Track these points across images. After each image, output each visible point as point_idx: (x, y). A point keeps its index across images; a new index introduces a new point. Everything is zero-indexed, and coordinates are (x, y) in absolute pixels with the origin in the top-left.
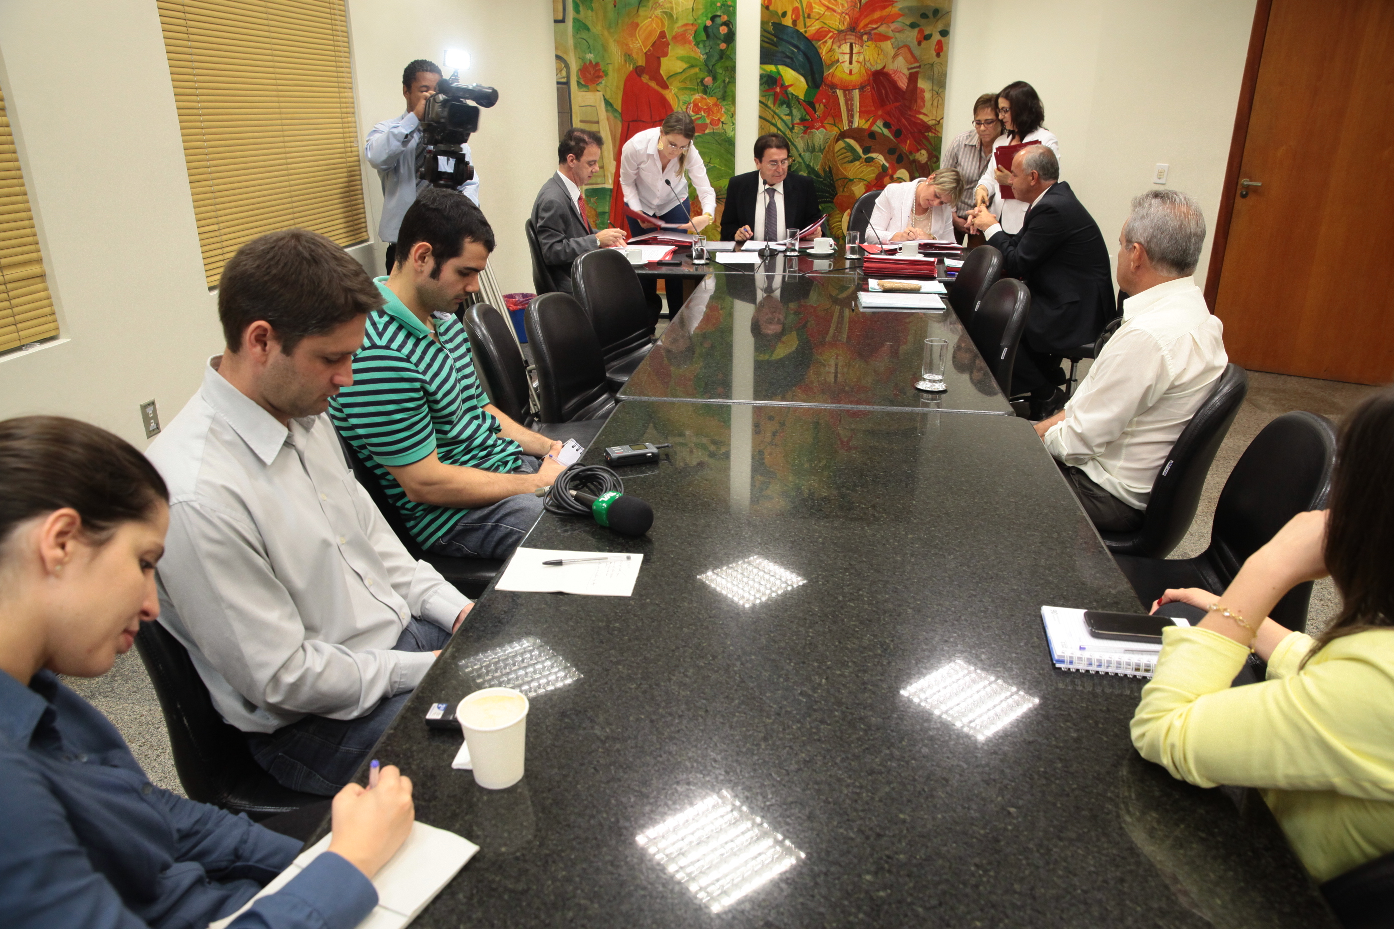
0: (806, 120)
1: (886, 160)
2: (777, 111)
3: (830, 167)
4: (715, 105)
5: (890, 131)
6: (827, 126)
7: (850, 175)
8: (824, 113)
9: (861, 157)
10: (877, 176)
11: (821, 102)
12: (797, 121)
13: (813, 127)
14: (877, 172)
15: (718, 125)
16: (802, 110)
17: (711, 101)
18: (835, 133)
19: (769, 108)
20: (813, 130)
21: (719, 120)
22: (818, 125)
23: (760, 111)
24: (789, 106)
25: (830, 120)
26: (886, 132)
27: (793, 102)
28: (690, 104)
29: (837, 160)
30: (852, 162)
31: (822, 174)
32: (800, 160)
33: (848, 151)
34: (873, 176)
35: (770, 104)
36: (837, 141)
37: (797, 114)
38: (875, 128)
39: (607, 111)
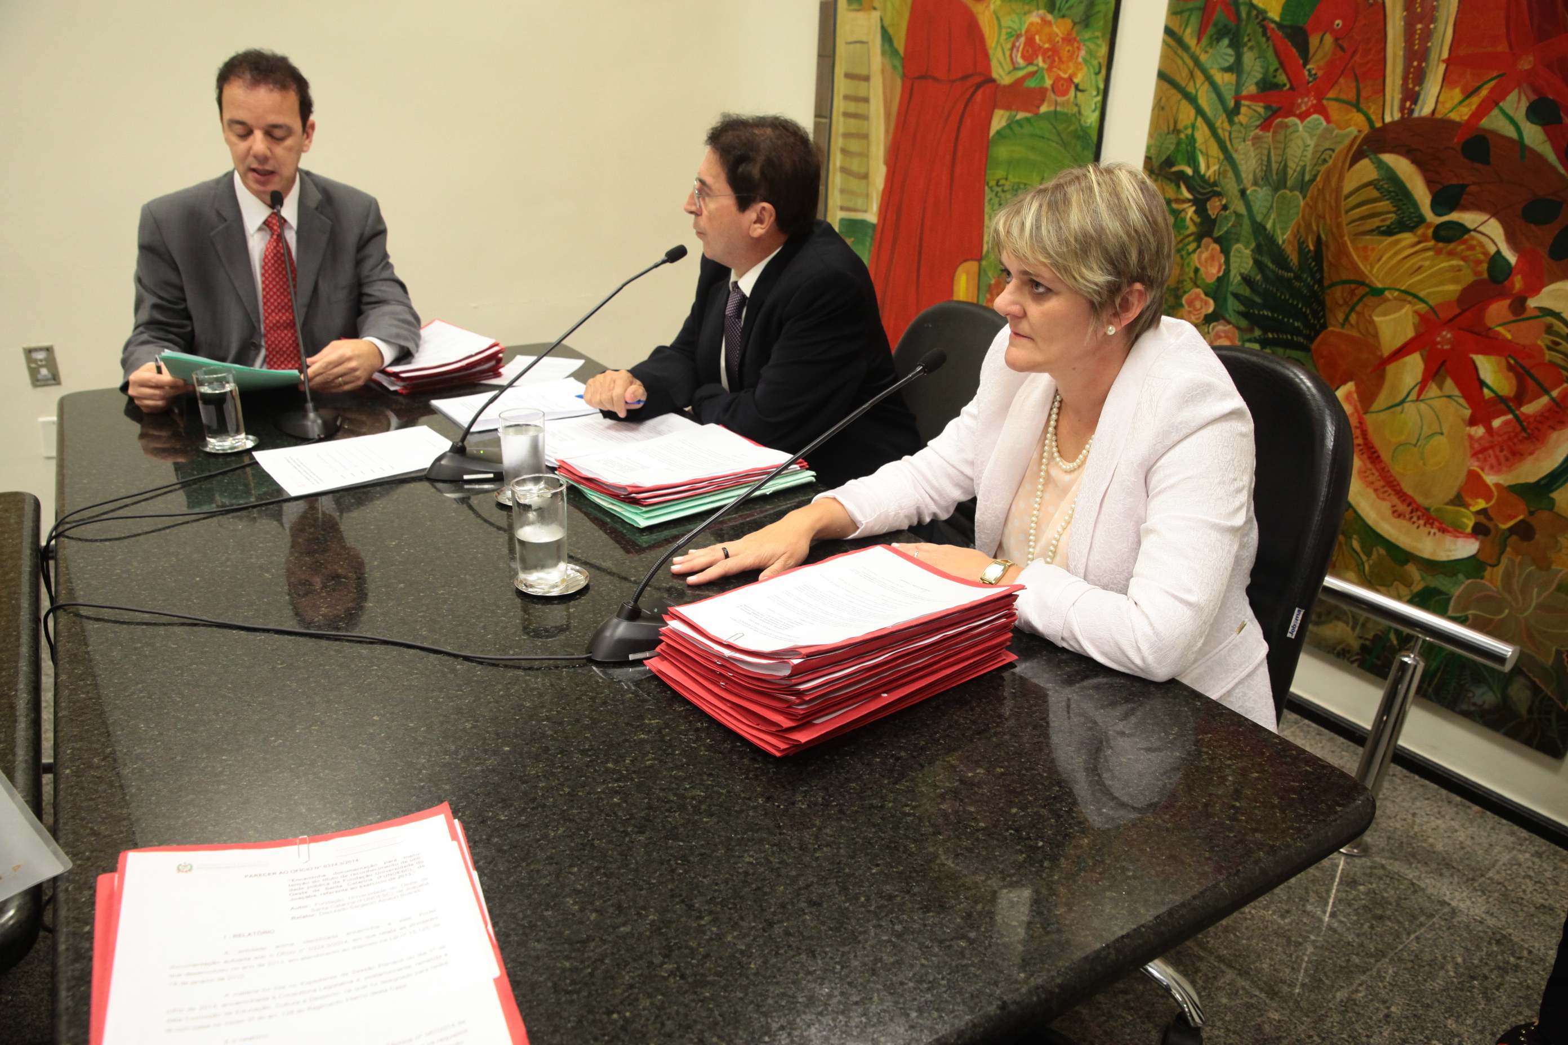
0: (1275, 86)
1: (1511, 238)
2: (1203, 58)
3: (1318, 241)
4: (1069, 39)
5: (1551, 136)
6: (1334, 109)
7: (1376, 274)
8: (1331, 63)
9: (1421, 220)
10: (1465, 292)
11: (1329, 28)
12: (1250, 88)
13: (1290, 113)
14: (1468, 277)
15: (1065, 93)
16: (1270, 54)
17: (1059, 28)
18: (1353, 130)
19: (1185, 47)
20: (1292, 120)
21: (1070, 79)
22: (1306, 102)
23: (1165, 58)
24: (1236, 45)
25: (1345, 88)
26: (1534, 136)
27: (1250, 29)
28: (1018, 36)
29: (1344, 219)
30: (1389, 232)
31: (1294, 259)
32: (1242, 210)
33: (1385, 194)
34: (1453, 289)
35: (1189, 37)
36: (1355, 160)
37: (1253, 65)
38: (1495, 122)
39: (883, 53)
